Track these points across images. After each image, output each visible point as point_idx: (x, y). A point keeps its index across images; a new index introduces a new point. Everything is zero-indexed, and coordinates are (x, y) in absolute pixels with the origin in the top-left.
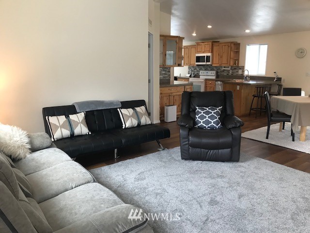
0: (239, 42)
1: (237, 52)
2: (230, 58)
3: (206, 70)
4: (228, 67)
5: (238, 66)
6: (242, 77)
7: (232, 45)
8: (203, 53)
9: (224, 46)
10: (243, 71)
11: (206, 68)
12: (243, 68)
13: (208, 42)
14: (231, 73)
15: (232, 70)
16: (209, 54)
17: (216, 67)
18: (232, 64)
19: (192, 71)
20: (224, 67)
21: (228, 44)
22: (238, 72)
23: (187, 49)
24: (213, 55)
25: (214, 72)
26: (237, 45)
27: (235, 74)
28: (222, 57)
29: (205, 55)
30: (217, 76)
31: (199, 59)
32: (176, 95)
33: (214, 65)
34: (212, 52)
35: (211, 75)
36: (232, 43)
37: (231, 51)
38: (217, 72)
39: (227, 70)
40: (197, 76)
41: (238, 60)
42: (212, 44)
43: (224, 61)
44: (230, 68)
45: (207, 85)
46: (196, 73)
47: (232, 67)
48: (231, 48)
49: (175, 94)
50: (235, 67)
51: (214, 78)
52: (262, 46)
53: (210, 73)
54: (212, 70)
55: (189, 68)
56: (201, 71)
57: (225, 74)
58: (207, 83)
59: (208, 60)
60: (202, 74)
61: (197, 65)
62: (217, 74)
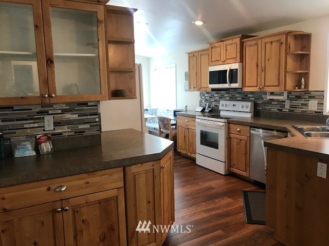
0: (306, 30)
1: (304, 59)
2: (286, 72)
3: (232, 99)
4: (281, 94)
5: (307, 92)
7: (291, 41)
8: (224, 63)
9: (268, 45)
10: (321, 104)
12: (321, 95)
13: (232, 39)
14: (287, 106)
15: (291, 100)
16: (235, 66)
17: (252, 93)
18: (290, 84)
19: (206, 100)
20: (272, 94)
21: (277, 38)
22: (306, 105)
24: (243, 68)
25: (249, 104)
26: (304, 39)
27: (298, 111)
28: (264, 70)
29: (227, 67)
30: (256, 113)
31: (218, 77)
32: (88, 204)
33: (246, 89)
34: (242, 60)
35: (242, 111)
36: (288, 34)
37: (286, 54)
38: (256, 105)
39: (278, 101)
40: (214, 113)
41: (306, 76)
42: (242, 44)
43: (271, 78)
44: (286, 94)
45: (232, 135)
46: (213, 105)
47: (289, 93)
48: (288, 46)
50: (297, 94)
51: (248, 116)
53: (240, 105)
54: (245, 98)
55: (202, 95)
56: (222, 102)
57: (275, 109)
58: (232, 131)
59: (233, 79)
60: (224, 108)
61: (213, 90)
62: (255, 108)
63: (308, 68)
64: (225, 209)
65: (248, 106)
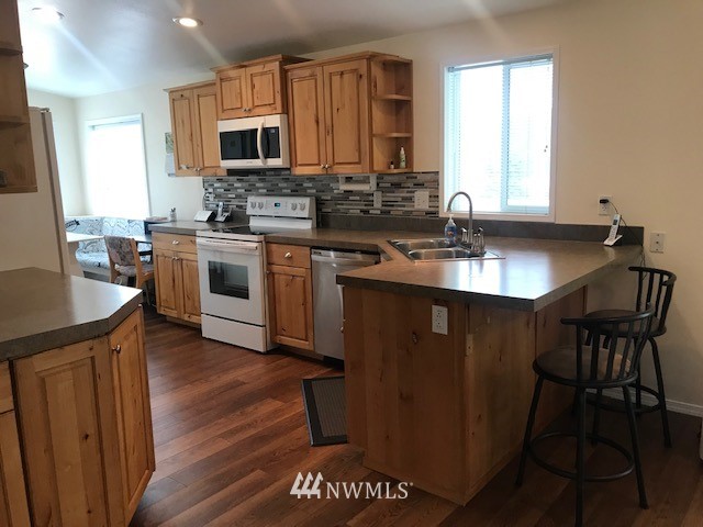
0: (404, 55)
1: (401, 109)
2: (372, 135)
3: (271, 192)
4: (365, 181)
5: (410, 175)
6: (431, 223)
7: (377, 72)
8: (249, 114)
9: (336, 79)
10: (435, 197)
12: (433, 182)
13: (264, 63)
14: (378, 204)
15: (385, 191)
16: (274, 121)
17: (311, 178)
18: (380, 160)
19: (217, 196)
20: (349, 179)
21: (353, 65)
22: (410, 199)
23: (185, 104)
24: (290, 126)
25: (307, 201)
26: (400, 71)
27: (396, 211)
28: (331, 131)
29: (256, 123)
30: (322, 220)
31: (239, 144)
33: (299, 171)
34: (286, 109)
36: (371, 58)
37: (371, 98)
38: (319, 204)
39: (360, 193)
40: (236, 222)
41: (407, 142)
42: (284, 74)
43: (345, 147)
44: (373, 181)
45: (275, 268)
46: (234, 204)
47: (380, 177)
48: (372, 83)
50: (395, 179)
51: (306, 227)
53: (289, 205)
54: (297, 191)
55: (207, 184)
56: (251, 199)
57: (355, 211)
59: (271, 150)
60: (257, 211)
61: (231, 172)
62: (318, 210)
63: (409, 127)
64: (269, 424)
65: (304, 206)
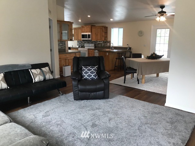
0: (107, 26)
1: (106, 33)
2: (102, 36)
3: (88, 43)
5: (107, 41)
6: (109, 47)
7: (103, 28)
8: (86, 32)
9: (98, 29)
10: (110, 44)
11: (89, 42)
12: (110, 42)
13: (89, 26)
14: (103, 45)
15: (104, 43)
16: (90, 33)
17: (94, 41)
18: (103, 39)
19: (80, 44)
20: (99, 42)
21: (100, 27)
22: (107, 44)
23: (76, 30)
24: (92, 34)
25: (93, 44)
26: (106, 28)
27: (105, 46)
28: (97, 35)
29: (87, 34)
30: (95, 47)
31: (84, 36)
33: (93, 40)
34: (91, 32)
35: (92, 46)
36: (102, 26)
37: (102, 31)
38: (95, 45)
40: (83, 47)
41: (107, 37)
42: (91, 27)
43: (99, 37)
44: (102, 42)
46: (82, 45)
47: (103, 41)
48: (103, 30)
49: (69, 58)
51: (93, 48)
52: (120, 29)
53: (91, 45)
54: (92, 43)
55: (78, 42)
56: (85, 44)
57: (100, 46)
58: (89, 52)
59: (89, 37)
60: (86, 46)
61: (83, 40)
62: (95, 46)
63: (107, 35)
65: (93, 45)
